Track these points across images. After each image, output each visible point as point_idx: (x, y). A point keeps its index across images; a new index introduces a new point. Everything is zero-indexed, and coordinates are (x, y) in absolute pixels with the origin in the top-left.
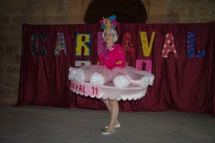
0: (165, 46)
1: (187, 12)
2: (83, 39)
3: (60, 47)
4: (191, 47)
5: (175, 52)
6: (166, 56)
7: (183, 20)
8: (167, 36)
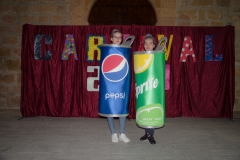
0: (183, 50)
1: (197, 14)
2: (96, 42)
3: (69, 50)
4: (209, 51)
5: (193, 56)
6: (184, 61)
7: (194, 22)
8: (185, 39)
